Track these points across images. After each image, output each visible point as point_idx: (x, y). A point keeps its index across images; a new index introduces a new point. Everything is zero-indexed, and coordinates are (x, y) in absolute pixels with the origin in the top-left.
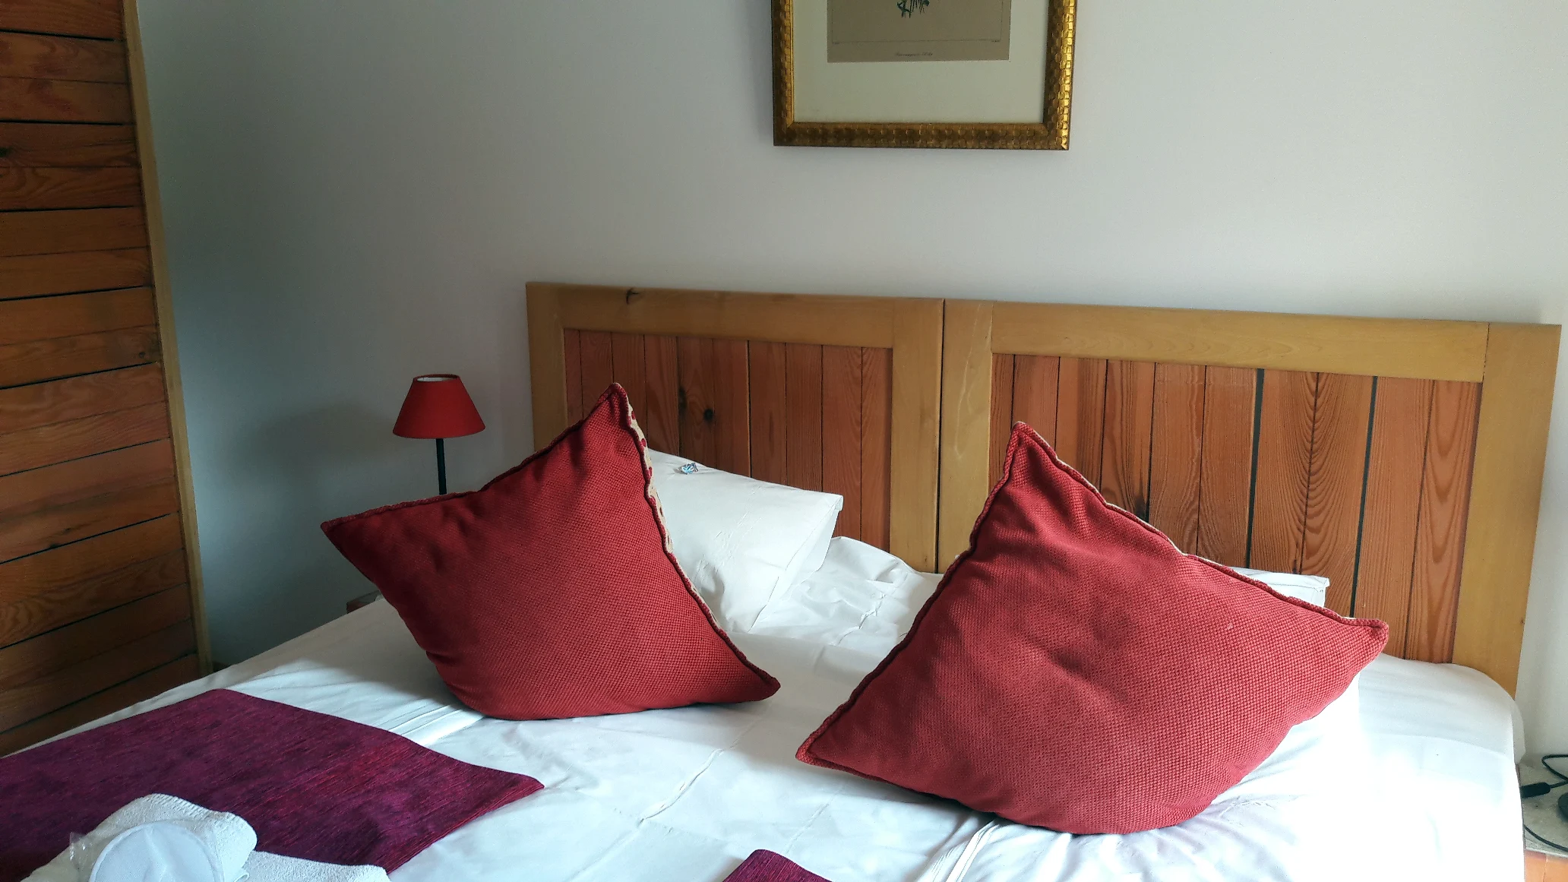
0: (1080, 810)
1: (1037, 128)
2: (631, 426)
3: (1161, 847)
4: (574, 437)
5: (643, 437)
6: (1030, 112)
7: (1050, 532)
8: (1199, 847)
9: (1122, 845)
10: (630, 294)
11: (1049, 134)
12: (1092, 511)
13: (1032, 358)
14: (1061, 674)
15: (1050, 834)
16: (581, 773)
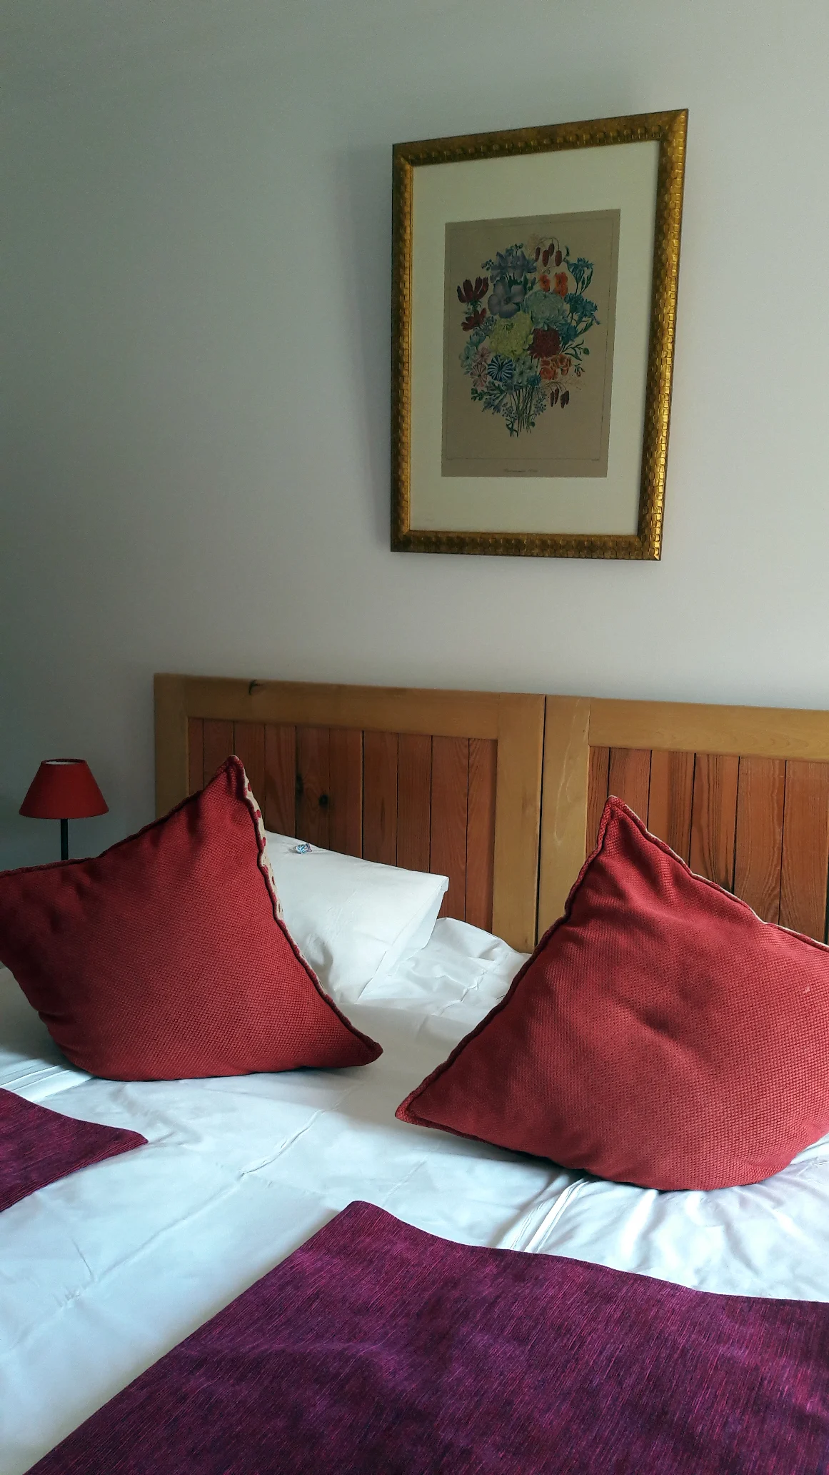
0: (665, 1165)
1: (632, 540)
2: (247, 797)
3: (743, 1202)
4: (192, 807)
5: (258, 808)
6: (626, 525)
7: (640, 900)
8: (778, 1203)
9: (706, 1200)
10: (253, 686)
11: (643, 544)
12: (678, 880)
13: (626, 751)
14: (648, 1033)
15: (637, 1190)
16: (184, 1129)
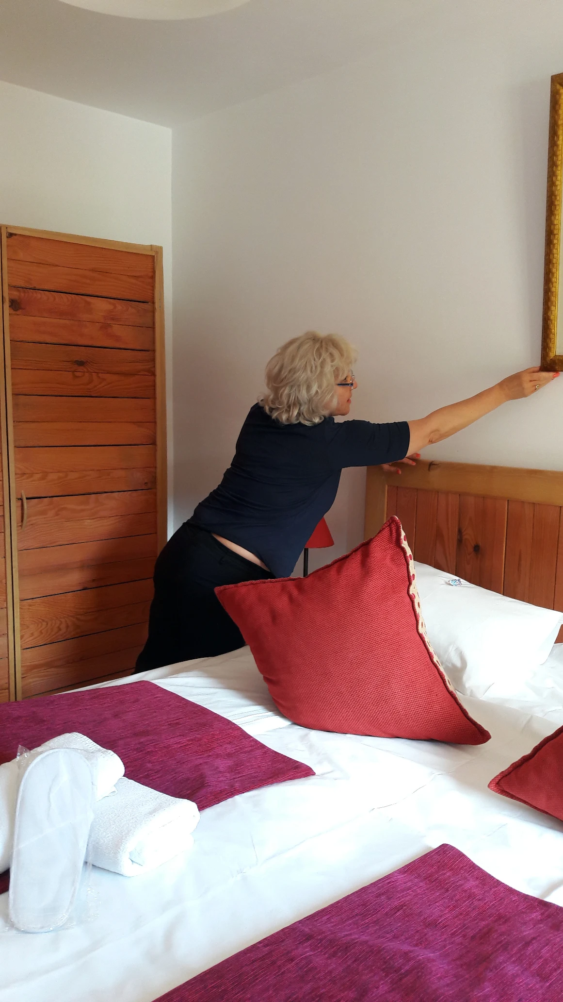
2: (403, 545)
5: (411, 554)
10: (431, 465)
16: (341, 770)
